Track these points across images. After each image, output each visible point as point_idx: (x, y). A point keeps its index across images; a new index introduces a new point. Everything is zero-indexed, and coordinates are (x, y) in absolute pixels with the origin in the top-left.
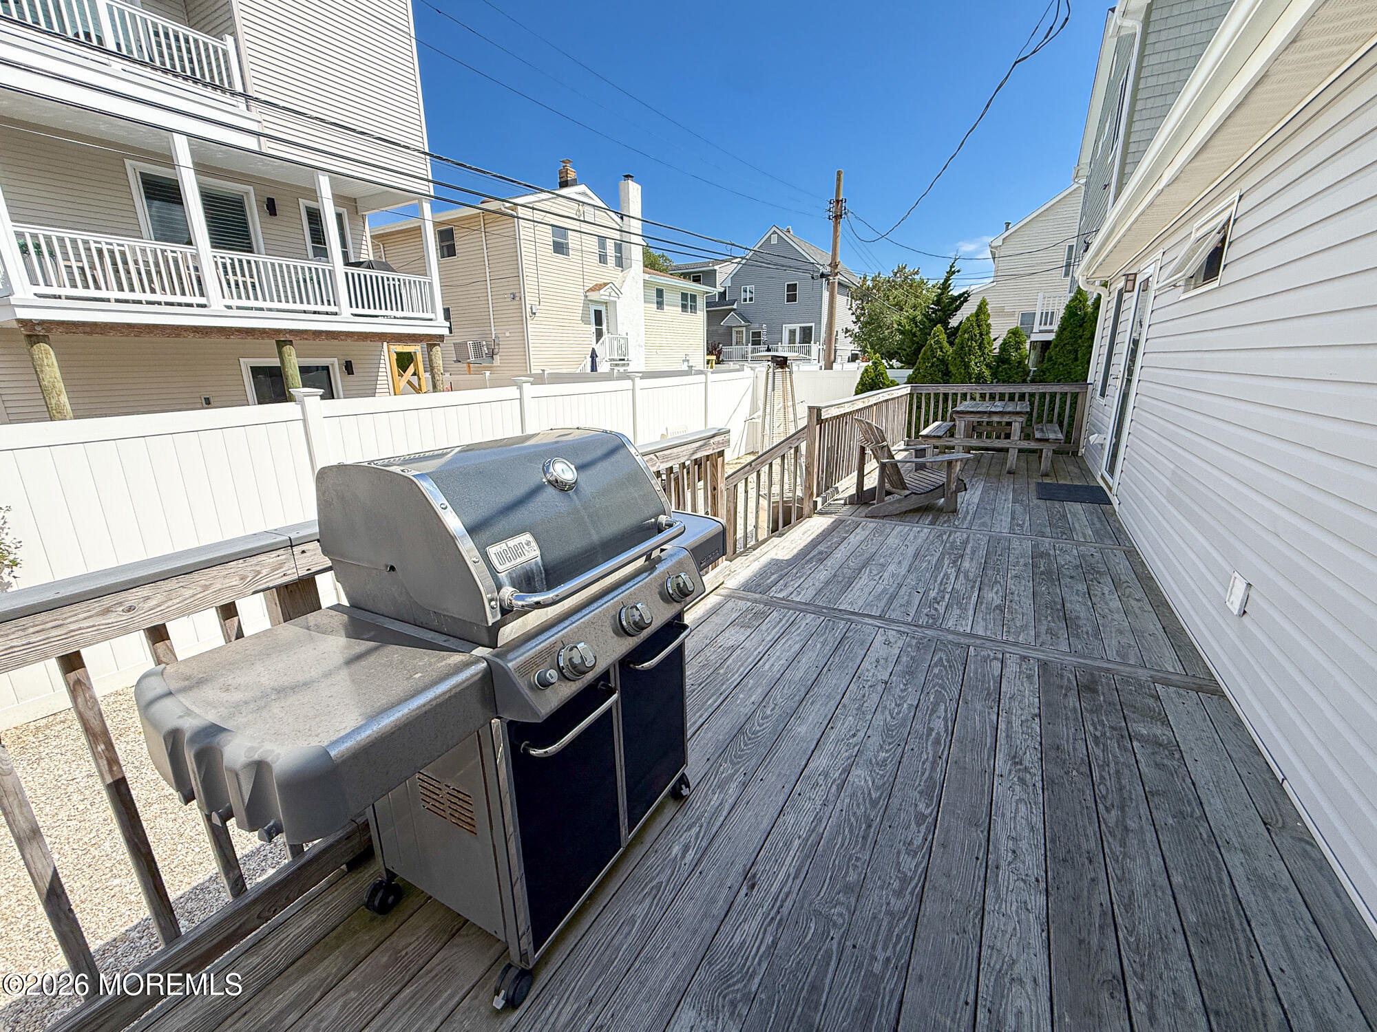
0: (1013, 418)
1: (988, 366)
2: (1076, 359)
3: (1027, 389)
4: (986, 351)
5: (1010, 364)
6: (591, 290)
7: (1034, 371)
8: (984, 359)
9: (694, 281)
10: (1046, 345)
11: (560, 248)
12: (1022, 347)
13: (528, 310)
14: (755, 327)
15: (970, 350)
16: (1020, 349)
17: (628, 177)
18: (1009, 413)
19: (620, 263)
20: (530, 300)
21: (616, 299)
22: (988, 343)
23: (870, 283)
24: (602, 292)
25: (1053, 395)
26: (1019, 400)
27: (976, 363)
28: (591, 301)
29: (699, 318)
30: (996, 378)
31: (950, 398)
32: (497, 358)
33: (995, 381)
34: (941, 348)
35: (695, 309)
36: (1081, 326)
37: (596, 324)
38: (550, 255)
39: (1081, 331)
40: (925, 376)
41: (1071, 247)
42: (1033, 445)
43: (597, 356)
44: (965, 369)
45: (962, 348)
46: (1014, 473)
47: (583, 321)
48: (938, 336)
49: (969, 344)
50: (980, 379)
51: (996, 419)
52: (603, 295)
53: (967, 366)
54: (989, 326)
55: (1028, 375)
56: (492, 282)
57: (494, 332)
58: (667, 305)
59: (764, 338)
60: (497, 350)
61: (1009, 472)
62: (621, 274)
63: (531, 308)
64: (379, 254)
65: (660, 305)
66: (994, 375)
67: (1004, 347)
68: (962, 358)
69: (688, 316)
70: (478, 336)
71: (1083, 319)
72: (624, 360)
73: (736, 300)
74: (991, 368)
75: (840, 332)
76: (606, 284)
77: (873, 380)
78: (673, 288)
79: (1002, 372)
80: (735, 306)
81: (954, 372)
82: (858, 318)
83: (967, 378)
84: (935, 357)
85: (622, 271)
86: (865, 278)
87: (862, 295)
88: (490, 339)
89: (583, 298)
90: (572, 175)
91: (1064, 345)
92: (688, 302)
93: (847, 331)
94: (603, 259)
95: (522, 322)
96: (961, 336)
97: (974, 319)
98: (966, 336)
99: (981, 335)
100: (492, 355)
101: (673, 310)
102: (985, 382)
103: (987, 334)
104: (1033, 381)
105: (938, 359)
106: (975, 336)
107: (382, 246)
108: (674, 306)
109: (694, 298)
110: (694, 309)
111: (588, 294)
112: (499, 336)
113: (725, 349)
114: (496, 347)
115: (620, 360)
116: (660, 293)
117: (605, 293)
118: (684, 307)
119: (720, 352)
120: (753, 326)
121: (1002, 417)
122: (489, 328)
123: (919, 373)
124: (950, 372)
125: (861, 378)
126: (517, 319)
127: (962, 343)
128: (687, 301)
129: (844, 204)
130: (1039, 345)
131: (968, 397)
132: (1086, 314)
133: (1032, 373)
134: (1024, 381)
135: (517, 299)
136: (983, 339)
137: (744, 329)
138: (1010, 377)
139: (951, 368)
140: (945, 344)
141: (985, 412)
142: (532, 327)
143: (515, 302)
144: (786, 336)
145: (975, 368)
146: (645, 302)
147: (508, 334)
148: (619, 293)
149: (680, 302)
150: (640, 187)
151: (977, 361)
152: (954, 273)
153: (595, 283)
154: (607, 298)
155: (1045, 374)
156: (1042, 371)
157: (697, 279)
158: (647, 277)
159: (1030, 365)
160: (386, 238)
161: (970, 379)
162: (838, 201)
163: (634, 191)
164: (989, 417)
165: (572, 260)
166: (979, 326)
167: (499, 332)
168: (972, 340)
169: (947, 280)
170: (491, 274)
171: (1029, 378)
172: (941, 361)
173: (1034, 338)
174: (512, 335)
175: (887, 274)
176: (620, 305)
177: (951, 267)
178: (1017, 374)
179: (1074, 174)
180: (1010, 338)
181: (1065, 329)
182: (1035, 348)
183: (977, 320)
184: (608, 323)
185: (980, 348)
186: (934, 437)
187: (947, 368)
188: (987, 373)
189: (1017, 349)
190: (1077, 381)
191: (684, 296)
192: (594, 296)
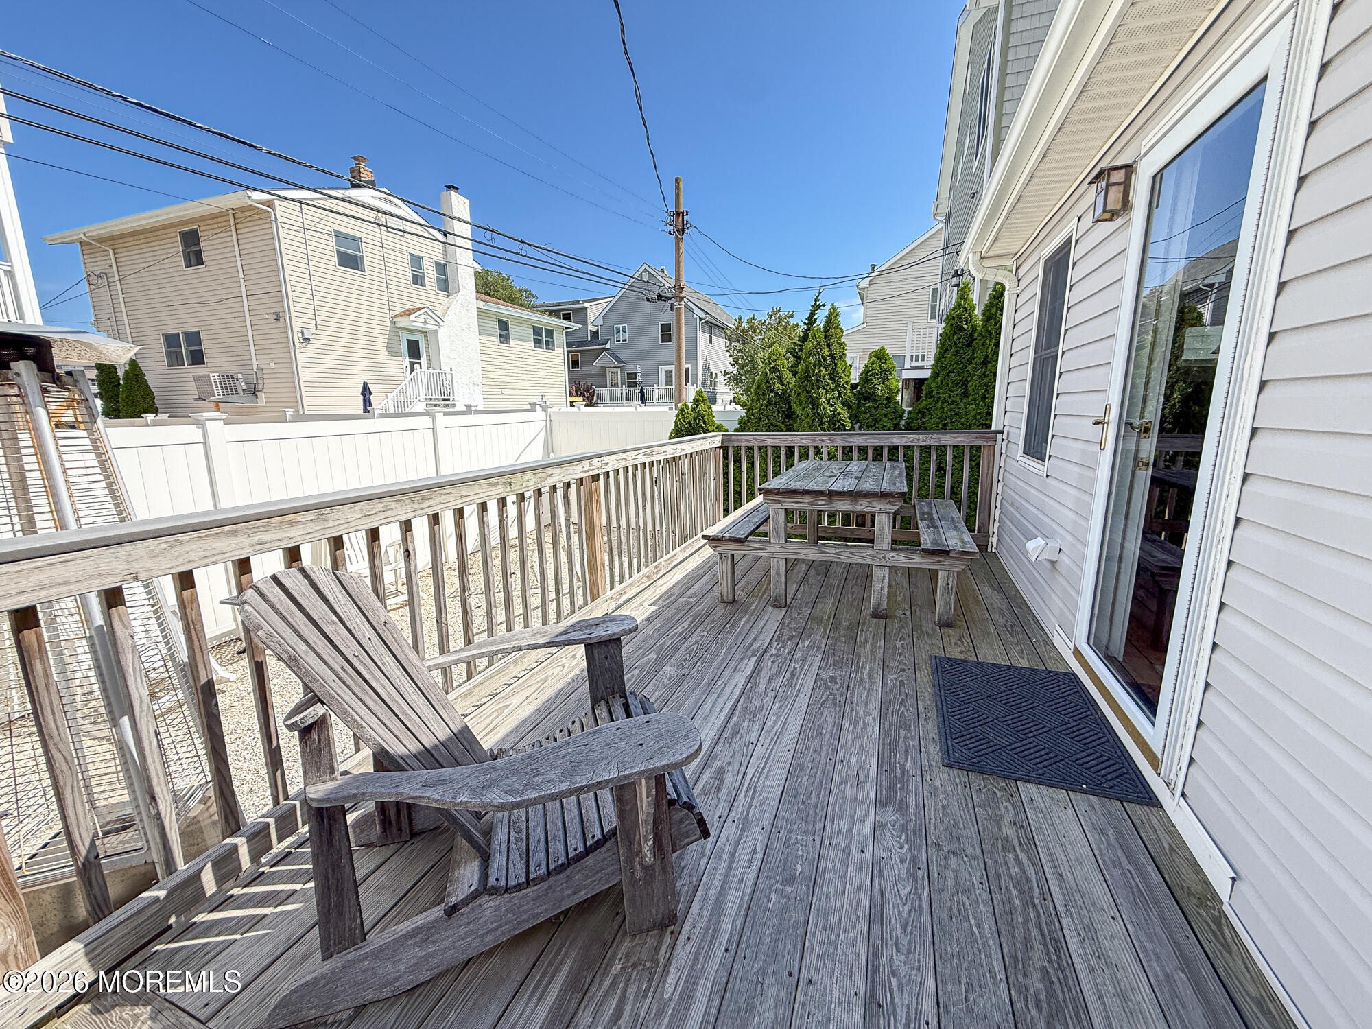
0: (877, 505)
1: (845, 403)
2: (965, 395)
3: (900, 440)
4: (841, 382)
5: (876, 401)
6: (400, 315)
7: (910, 413)
8: (839, 393)
9: (564, 319)
10: (920, 382)
11: (350, 260)
12: (890, 377)
13: (297, 334)
14: (630, 368)
15: (818, 381)
16: (888, 379)
17: (450, 187)
18: (867, 495)
19: (445, 285)
20: (299, 320)
21: (436, 328)
22: (844, 371)
23: (745, 325)
24: (412, 317)
25: (942, 450)
26: (890, 460)
27: (828, 401)
28: (400, 328)
29: (558, 357)
30: (858, 422)
31: (783, 454)
32: (262, 395)
33: (857, 426)
34: (780, 378)
35: (553, 345)
36: (969, 346)
37: (411, 356)
38: (334, 268)
39: (970, 352)
40: (760, 419)
41: (935, 291)
42: (918, 561)
43: (371, 393)
44: (813, 409)
45: (807, 378)
46: (885, 617)
47: (389, 352)
48: (775, 360)
49: (817, 371)
50: (835, 425)
51: (842, 506)
52: (415, 321)
53: (815, 404)
54: (842, 345)
55: (901, 417)
56: (250, 298)
57: (255, 362)
58: (515, 339)
59: (639, 379)
60: (261, 386)
61: (876, 615)
62: (446, 300)
63: (302, 332)
64: (108, 262)
65: (504, 338)
66: (855, 418)
67: (867, 375)
68: (808, 392)
69: (543, 353)
70: (235, 368)
71: (971, 335)
72: (448, 400)
73: (608, 340)
74: (849, 407)
75: (719, 374)
76: (419, 309)
77: (691, 426)
78: (520, 321)
79: (865, 413)
80: (608, 346)
81: (799, 413)
82: (736, 360)
83: (817, 422)
84: (772, 391)
85: (448, 296)
86: (740, 319)
87: (739, 337)
88: (252, 372)
89: (389, 324)
90: (367, 174)
91: (948, 374)
92: (542, 338)
93: (726, 373)
94: (418, 280)
95: (288, 349)
96: (805, 361)
97: (822, 335)
98: (812, 359)
99: (833, 358)
100: (254, 391)
101: (522, 346)
102: (841, 428)
103: (841, 357)
104: (908, 427)
105: (777, 394)
106: (825, 359)
107: (111, 251)
108: (525, 341)
109: (550, 333)
110: (550, 345)
111: (395, 320)
112: (263, 367)
113: (599, 391)
114: (260, 381)
115: (444, 400)
116: (503, 325)
117: (417, 319)
118: (538, 343)
119: (593, 394)
120: (628, 367)
121: (855, 502)
122: (248, 357)
123: (753, 415)
124: (794, 413)
125: (676, 422)
126: (283, 345)
127: (807, 371)
128: (541, 336)
129: (685, 218)
130: (912, 384)
131: (811, 453)
132: (974, 327)
133: (906, 415)
134: (896, 427)
135: (282, 320)
136: (836, 364)
137: (619, 370)
138: (876, 421)
139: (795, 407)
140: (786, 372)
141: (820, 493)
142: (303, 356)
143: (279, 324)
144: (662, 377)
145: (827, 406)
146: (480, 333)
147: (273, 366)
148: (439, 321)
149: (532, 337)
150: (467, 201)
151: (828, 396)
152: (819, 307)
153: (408, 307)
154: (422, 325)
155: (924, 417)
156: (919, 412)
157: (567, 317)
158: (481, 305)
159: (904, 405)
160: (117, 242)
161: (821, 423)
162: (678, 213)
163: (459, 205)
164: (830, 502)
165: (370, 277)
166: (828, 346)
167: (262, 362)
168: (820, 366)
169: (812, 314)
170: (248, 288)
171: (903, 422)
172: (781, 398)
173: (906, 375)
174: (278, 366)
175: (762, 317)
176: (442, 333)
177: (816, 300)
178: (886, 415)
179: (933, 211)
180: (873, 363)
181: (946, 350)
182: (907, 388)
183: (825, 337)
184: (428, 356)
185: (832, 378)
186: (731, 540)
187: (790, 407)
188: (844, 414)
189: (885, 380)
190: (970, 427)
191: (537, 331)
192: (402, 322)
